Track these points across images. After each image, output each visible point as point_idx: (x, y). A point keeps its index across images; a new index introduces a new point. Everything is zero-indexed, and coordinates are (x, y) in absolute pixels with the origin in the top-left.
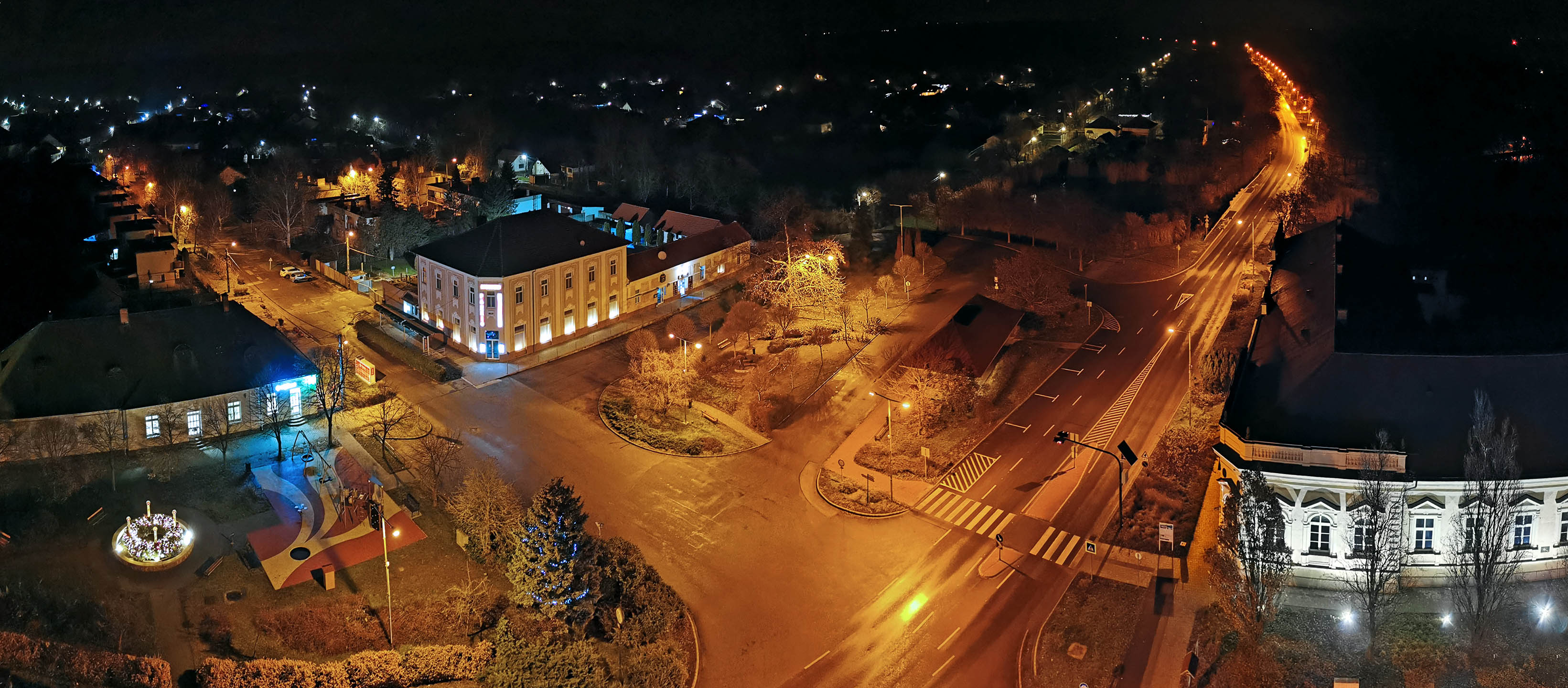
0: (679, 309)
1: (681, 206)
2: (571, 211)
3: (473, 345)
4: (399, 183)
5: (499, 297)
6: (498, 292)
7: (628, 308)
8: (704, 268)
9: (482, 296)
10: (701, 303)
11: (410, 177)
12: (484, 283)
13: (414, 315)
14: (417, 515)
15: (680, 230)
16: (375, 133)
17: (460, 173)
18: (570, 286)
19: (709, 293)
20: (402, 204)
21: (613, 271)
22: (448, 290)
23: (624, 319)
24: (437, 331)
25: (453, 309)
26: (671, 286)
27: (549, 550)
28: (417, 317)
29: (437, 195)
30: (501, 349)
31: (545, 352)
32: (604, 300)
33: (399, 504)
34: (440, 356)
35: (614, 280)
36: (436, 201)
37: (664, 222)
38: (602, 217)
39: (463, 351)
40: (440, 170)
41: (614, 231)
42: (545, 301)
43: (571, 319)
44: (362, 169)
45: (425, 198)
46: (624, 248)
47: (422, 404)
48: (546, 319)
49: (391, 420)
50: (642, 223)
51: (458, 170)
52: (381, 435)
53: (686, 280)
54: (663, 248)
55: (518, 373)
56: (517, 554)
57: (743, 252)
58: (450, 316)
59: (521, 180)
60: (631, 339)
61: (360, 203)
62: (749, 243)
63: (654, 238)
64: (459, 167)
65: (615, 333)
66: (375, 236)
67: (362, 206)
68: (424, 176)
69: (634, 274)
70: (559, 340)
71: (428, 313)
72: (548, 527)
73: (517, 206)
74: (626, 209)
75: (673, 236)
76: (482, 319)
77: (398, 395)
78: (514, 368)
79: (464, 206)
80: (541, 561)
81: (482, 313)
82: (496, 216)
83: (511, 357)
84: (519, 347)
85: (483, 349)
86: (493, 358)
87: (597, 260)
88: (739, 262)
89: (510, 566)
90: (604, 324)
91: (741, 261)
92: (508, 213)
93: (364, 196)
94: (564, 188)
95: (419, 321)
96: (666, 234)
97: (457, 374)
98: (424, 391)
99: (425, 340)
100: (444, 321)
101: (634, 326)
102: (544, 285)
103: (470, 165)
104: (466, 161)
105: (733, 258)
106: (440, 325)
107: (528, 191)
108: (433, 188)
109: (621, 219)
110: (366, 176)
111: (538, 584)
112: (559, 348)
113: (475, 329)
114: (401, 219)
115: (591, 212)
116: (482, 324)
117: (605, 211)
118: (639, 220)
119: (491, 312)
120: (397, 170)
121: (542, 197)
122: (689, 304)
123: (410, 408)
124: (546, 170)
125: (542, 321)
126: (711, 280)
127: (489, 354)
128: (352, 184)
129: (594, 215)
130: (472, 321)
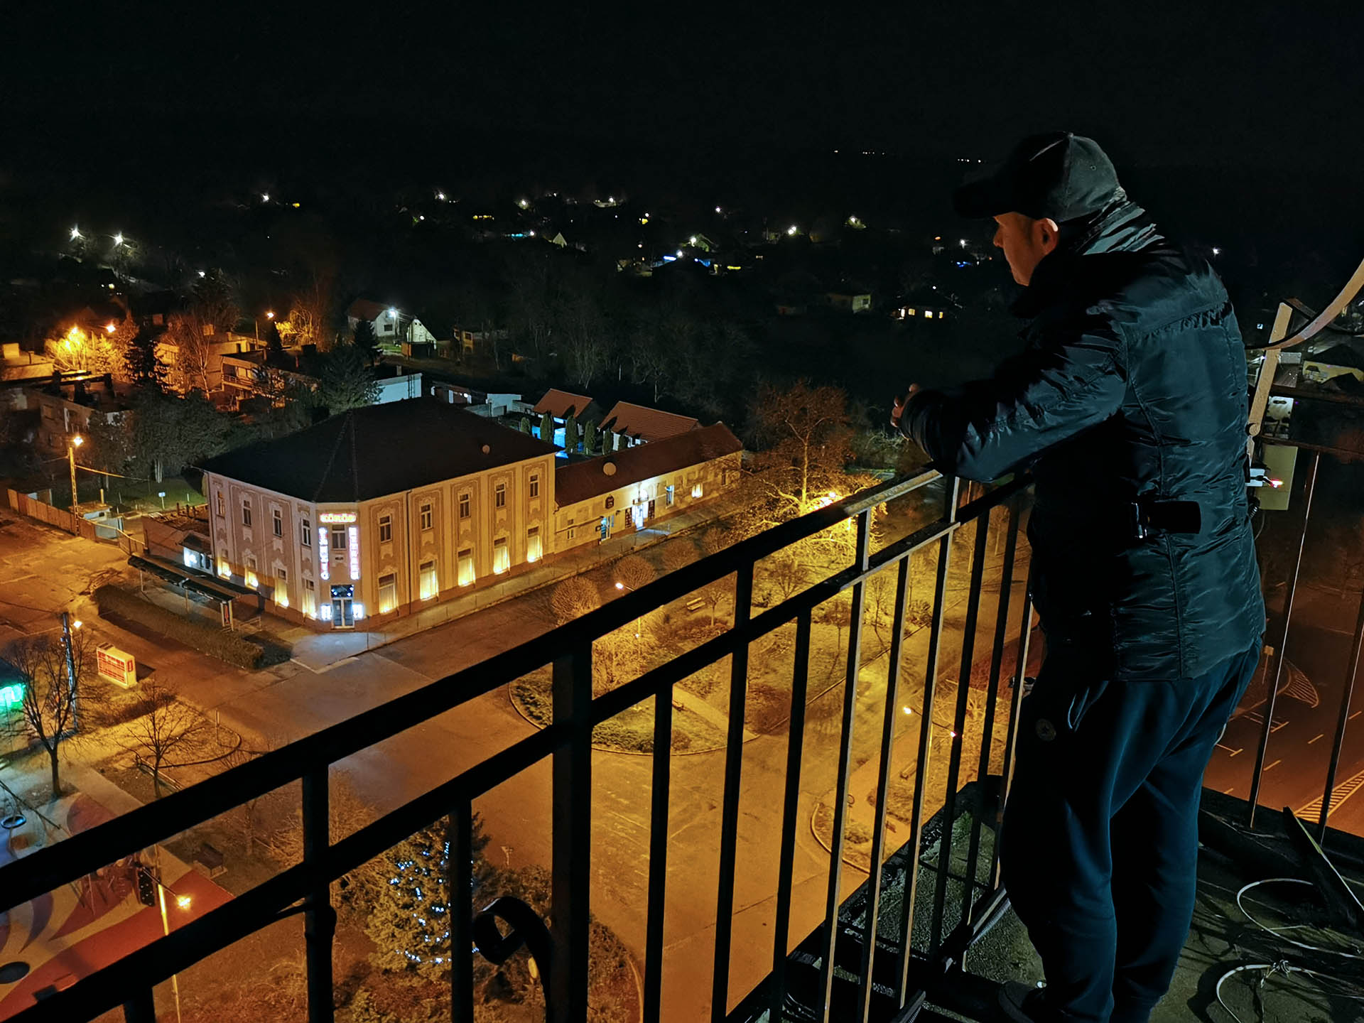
0: (632, 548)
1: (642, 397)
2: (470, 401)
3: (310, 609)
4: (166, 352)
5: (353, 532)
6: (350, 525)
7: (556, 545)
8: (672, 488)
9: (323, 532)
10: (666, 540)
11: (188, 340)
12: (327, 512)
13: (204, 570)
14: (218, 872)
15: (637, 431)
16: (117, 264)
17: (282, 336)
18: (467, 514)
19: (680, 525)
20: (175, 388)
21: (533, 491)
22: (263, 526)
23: (550, 561)
24: (247, 591)
25: (274, 555)
26: (623, 515)
27: (432, 891)
28: (210, 571)
29: (241, 373)
30: (358, 611)
31: (429, 614)
32: (520, 534)
33: (187, 860)
34: (252, 630)
35: (535, 504)
36: (239, 381)
37: (614, 421)
38: (518, 409)
39: (293, 619)
40: (245, 330)
41: (537, 431)
42: (428, 537)
43: (468, 564)
44: (94, 327)
45: (219, 378)
46: (550, 458)
47: (222, 707)
48: (430, 564)
49: (168, 738)
50: (582, 420)
51: (276, 333)
52: (152, 763)
53: (645, 506)
54: (612, 457)
55: (385, 645)
56: (381, 901)
57: (731, 469)
58: (270, 568)
59: (388, 351)
60: (558, 591)
61: (93, 387)
62: (740, 455)
63: (598, 444)
64: (279, 326)
65: (537, 583)
66: (125, 445)
67: (97, 392)
68: (213, 342)
69: (566, 495)
70: (450, 595)
71: (230, 564)
72: (430, 858)
73: (381, 391)
74: (554, 398)
75: (627, 440)
76: (325, 567)
77: (179, 698)
78: (378, 639)
79: (288, 391)
80: (418, 906)
81: (324, 558)
82: (346, 407)
83: (374, 623)
84: (387, 607)
85: (327, 613)
86: (344, 626)
87: (509, 475)
88: (724, 482)
89: (372, 920)
90: (519, 570)
91: (727, 481)
92: (366, 402)
93: (99, 375)
94: (458, 364)
95: (215, 579)
96: (616, 437)
97: (284, 654)
98: (225, 687)
99: (227, 608)
100: (259, 575)
101: (565, 572)
102: (426, 513)
103: (298, 324)
104: (292, 316)
105: (716, 475)
106: (252, 581)
107: (399, 369)
108: (232, 361)
109: (549, 414)
110: (103, 339)
111: (415, 938)
112: (450, 607)
113: (312, 583)
114: (172, 414)
115: (500, 402)
116: (325, 575)
117: (523, 400)
118: (576, 415)
119: (340, 556)
120: (163, 329)
121: (422, 378)
122: (649, 541)
123: (201, 714)
124: (429, 334)
125: (423, 567)
126: (683, 506)
127: (337, 620)
128: (75, 355)
129: (505, 407)
130: (307, 571)
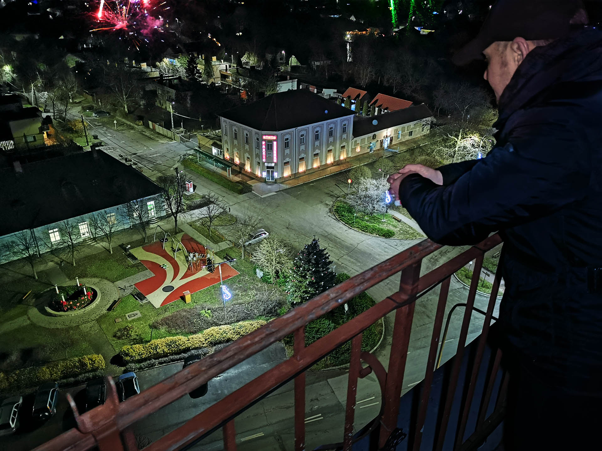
0: (383, 157)
2: (316, 91)
3: (258, 173)
5: (275, 143)
6: (274, 140)
7: (352, 154)
8: (400, 132)
9: (264, 143)
10: (397, 154)
12: (265, 135)
13: (220, 155)
15: (386, 107)
18: (318, 139)
19: (403, 148)
21: (344, 130)
22: (242, 140)
23: (349, 160)
24: (236, 165)
25: (245, 151)
26: (379, 142)
30: (276, 175)
31: (302, 178)
32: (338, 148)
34: (238, 179)
35: (345, 136)
37: (376, 102)
39: (252, 176)
42: (303, 147)
43: (317, 159)
46: (351, 117)
48: (303, 159)
50: (362, 101)
52: (208, 224)
53: (389, 139)
54: (375, 118)
55: (286, 189)
57: (426, 125)
58: (244, 156)
61: (175, 82)
62: (430, 119)
63: (369, 112)
65: (344, 168)
67: (177, 84)
69: (356, 134)
70: (310, 171)
71: (229, 154)
73: (281, 86)
74: (351, 91)
75: (381, 111)
76: (264, 157)
78: (283, 186)
81: (264, 153)
83: (282, 180)
84: (287, 174)
85: (265, 174)
86: (271, 181)
87: (334, 123)
90: (337, 163)
91: (424, 130)
92: (276, 91)
93: (177, 77)
95: (224, 159)
96: (377, 109)
97: (250, 189)
99: (228, 170)
100: (240, 159)
101: (355, 165)
102: (302, 137)
103: (248, 57)
104: (246, 54)
105: (420, 127)
106: (237, 161)
107: (288, 77)
109: (349, 98)
112: (310, 176)
113: (259, 163)
116: (264, 161)
118: (360, 99)
119: (270, 153)
121: (297, 81)
122: (389, 154)
124: (298, 62)
125: (300, 159)
126: (404, 140)
127: (269, 178)
130: (258, 158)
